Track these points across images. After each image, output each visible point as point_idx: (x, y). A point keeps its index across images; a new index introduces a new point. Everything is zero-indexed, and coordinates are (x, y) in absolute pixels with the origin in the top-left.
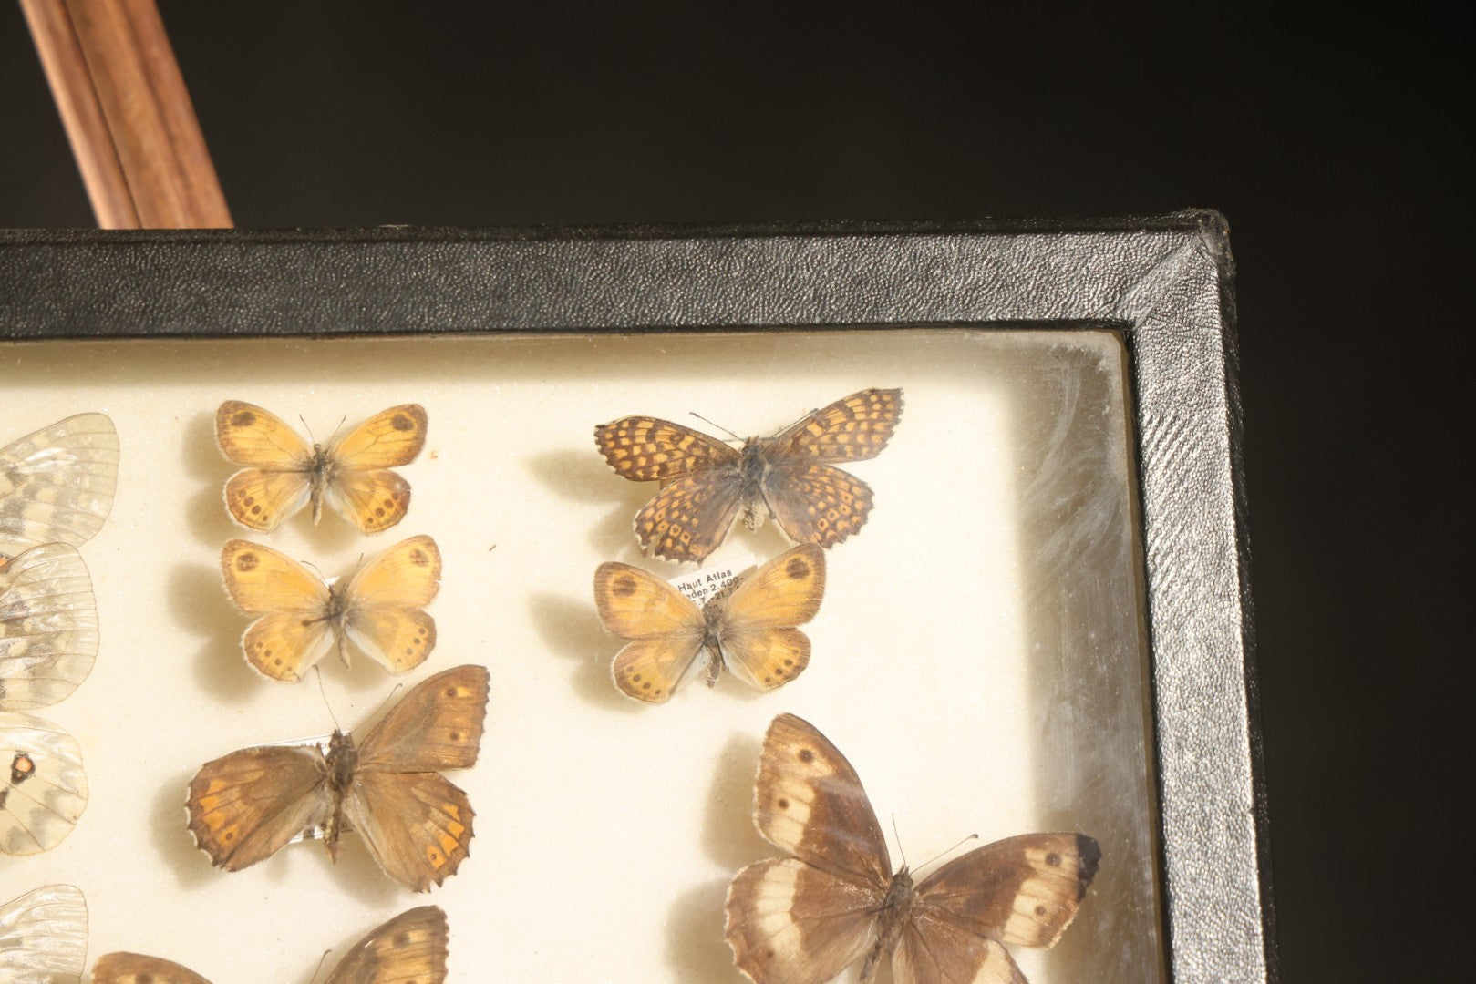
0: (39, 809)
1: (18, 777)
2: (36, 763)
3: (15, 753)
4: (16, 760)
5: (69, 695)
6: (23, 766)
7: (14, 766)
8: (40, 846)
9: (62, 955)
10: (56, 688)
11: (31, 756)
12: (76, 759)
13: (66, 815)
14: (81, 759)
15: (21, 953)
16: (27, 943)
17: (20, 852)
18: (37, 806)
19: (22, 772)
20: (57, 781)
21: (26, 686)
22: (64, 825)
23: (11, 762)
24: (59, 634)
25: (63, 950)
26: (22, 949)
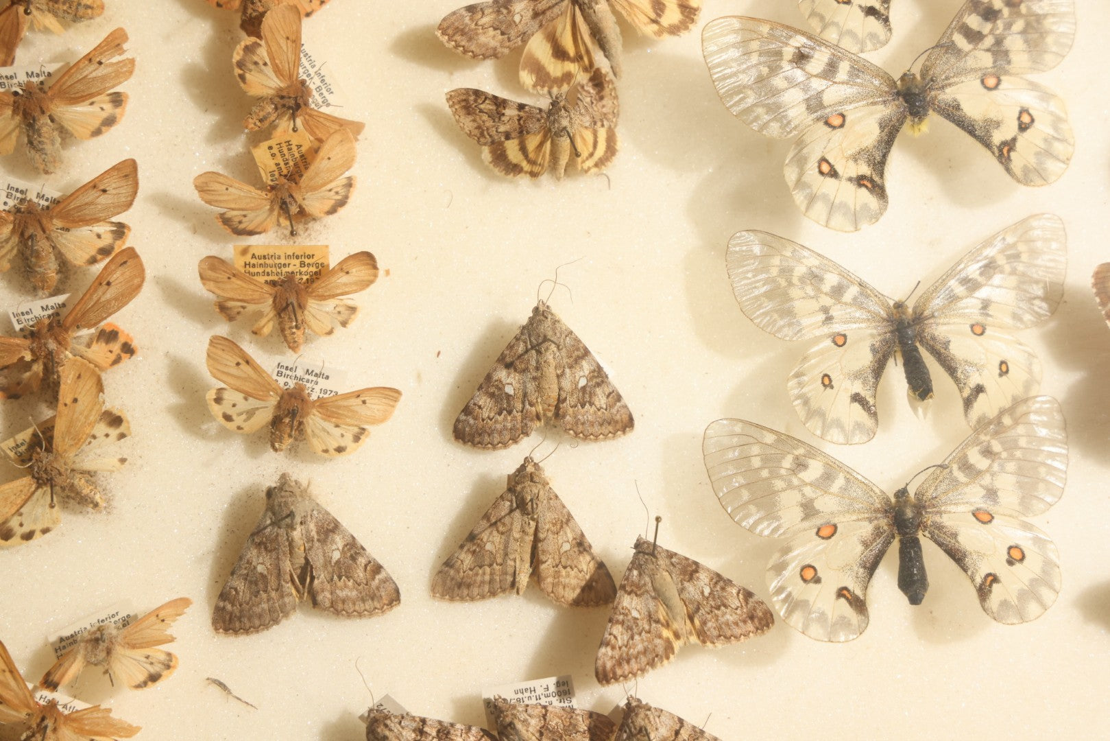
0: (1040, 152)
1: (1023, 128)
2: (1035, 117)
3: (1019, 109)
4: (1021, 113)
5: (1058, 64)
6: (1026, 119)
7: (1019, 118)
8: (1045, 180)
9: (1049, 268)
10: (1048, 58)
11: (1031, 111)
12: (1062, 115)
13: (1061, 157)
14: (1066, 113)
15: (1021, 264)
16: (1024, 257)
17: (1032, 184)
18: (1039, 150)
19: (1025, 124)
20: (1051, 132)
21: (1025, 57)
22: (1062, 165)
23: (1017, 115)
24: (1045, 16)
25: (1051, 264)
26: (1021, 262)
